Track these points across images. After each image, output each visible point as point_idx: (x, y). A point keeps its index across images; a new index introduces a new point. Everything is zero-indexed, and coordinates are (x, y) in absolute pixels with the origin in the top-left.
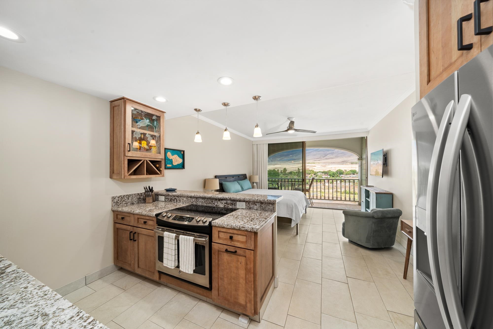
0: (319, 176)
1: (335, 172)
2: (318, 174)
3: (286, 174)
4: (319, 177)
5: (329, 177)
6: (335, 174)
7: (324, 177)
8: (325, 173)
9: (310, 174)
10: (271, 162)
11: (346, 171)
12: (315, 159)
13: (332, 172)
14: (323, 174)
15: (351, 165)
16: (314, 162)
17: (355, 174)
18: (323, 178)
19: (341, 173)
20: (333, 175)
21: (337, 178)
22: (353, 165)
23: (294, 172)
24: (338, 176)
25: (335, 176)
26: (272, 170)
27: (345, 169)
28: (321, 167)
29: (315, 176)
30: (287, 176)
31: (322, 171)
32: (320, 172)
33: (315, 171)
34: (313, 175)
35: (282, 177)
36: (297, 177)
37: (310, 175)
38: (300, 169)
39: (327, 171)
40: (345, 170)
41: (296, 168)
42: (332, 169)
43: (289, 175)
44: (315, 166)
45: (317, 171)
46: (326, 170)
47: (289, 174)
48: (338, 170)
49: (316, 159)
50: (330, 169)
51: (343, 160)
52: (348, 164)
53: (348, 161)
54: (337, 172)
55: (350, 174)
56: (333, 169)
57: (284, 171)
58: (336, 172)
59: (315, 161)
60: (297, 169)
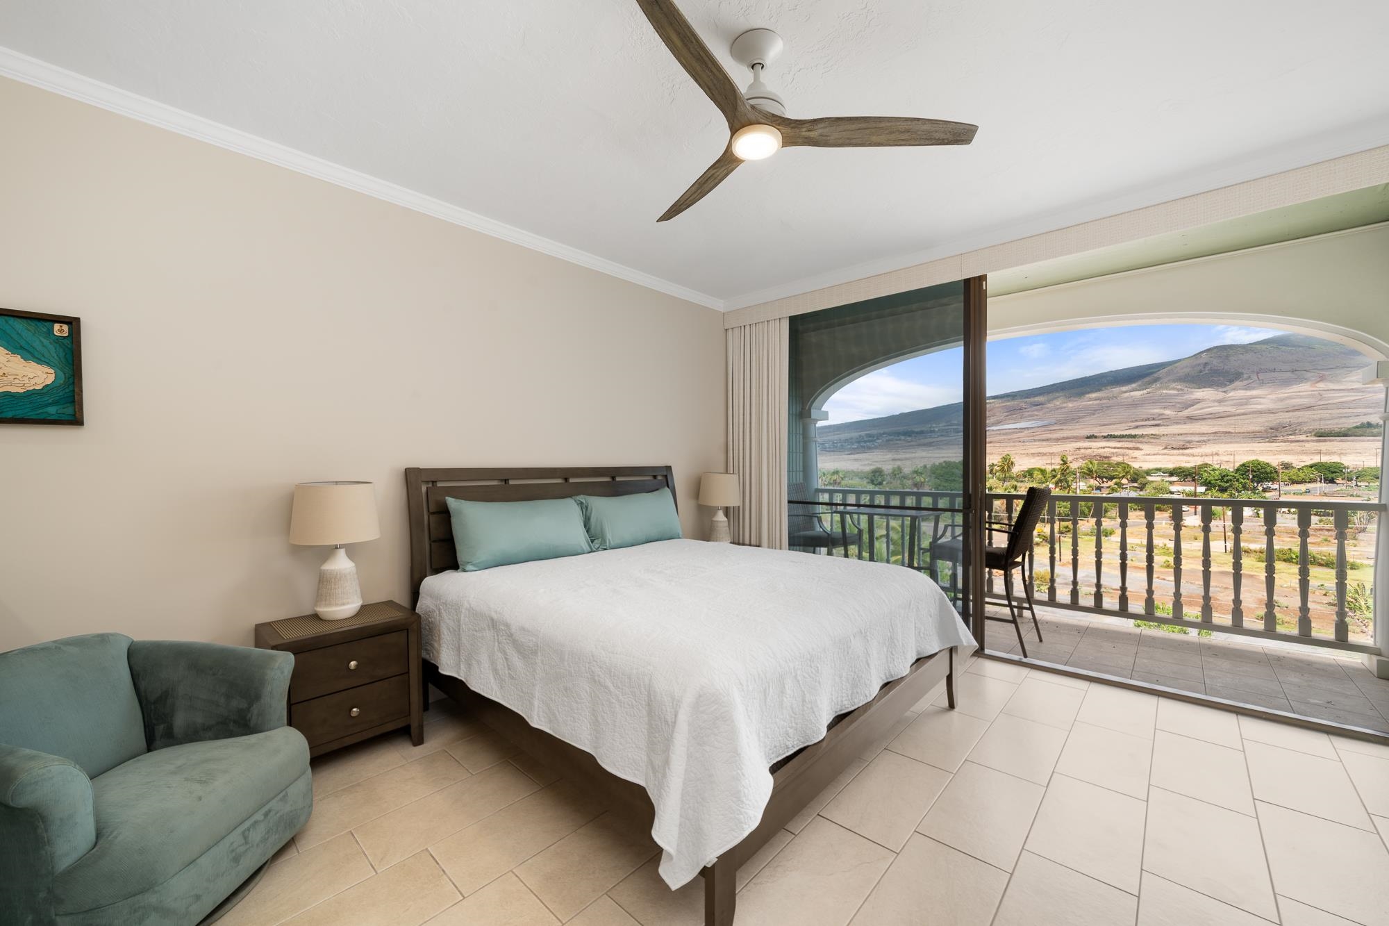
0: (1154, 485)
1: (1231, 470)
2: (1149, 478)
3: (1013, 478)
4: (1154, 488)
5: (1201, 489)
6: (1229, 478)
7: (1179, 489)
8: (1184, 475)
9: (1111, 478)
10: (952, 434)
11: (1287, 466)
12: (1136, 421)
13: (1217, 473)
14: (1174, 479)
15: (1317, 441)
16: (1133, 432)
17: (1339, 481)
18: (1172, 493)
19: (1259, 474)
20: (1222, 484)
21: (1244, 496)
22: (1325, 441)
23: (1043, 471)
24: (1245, 488)
25: (1231, 486)
26: (954, 462)
27: (1287, 459)
28: (1166, 451)
29: (1136, 485)
30: (1015, 483)
31: (1171, 466)
32: (1159, 470)
33: (1136, 465)
34: (1124, 481)
35: (996, 488)
36: (1057, 489)
37: (1114, 481)
38: (1070, 459)
39: (1194, 468)
40: (1282, 464)
41: (1051, 454)
42: (1216, 458)
43: (1022, 481)
44: (1137, 449)
45: (1146, 466)
46: (1188, 461)
47: (1025, 477)
48: (1249, 462)
49: (1142, 420)
50: (1208, 460)
51: (1273, 424)
52: (1303, 437)
53: (1300, 424)
54: (1244, 469)
55: (1315, 481)
56: (1225, 458)
57: (1002, 470)
58: (1237, 470)
59: (1137, 427)
60: (1058, 460)
